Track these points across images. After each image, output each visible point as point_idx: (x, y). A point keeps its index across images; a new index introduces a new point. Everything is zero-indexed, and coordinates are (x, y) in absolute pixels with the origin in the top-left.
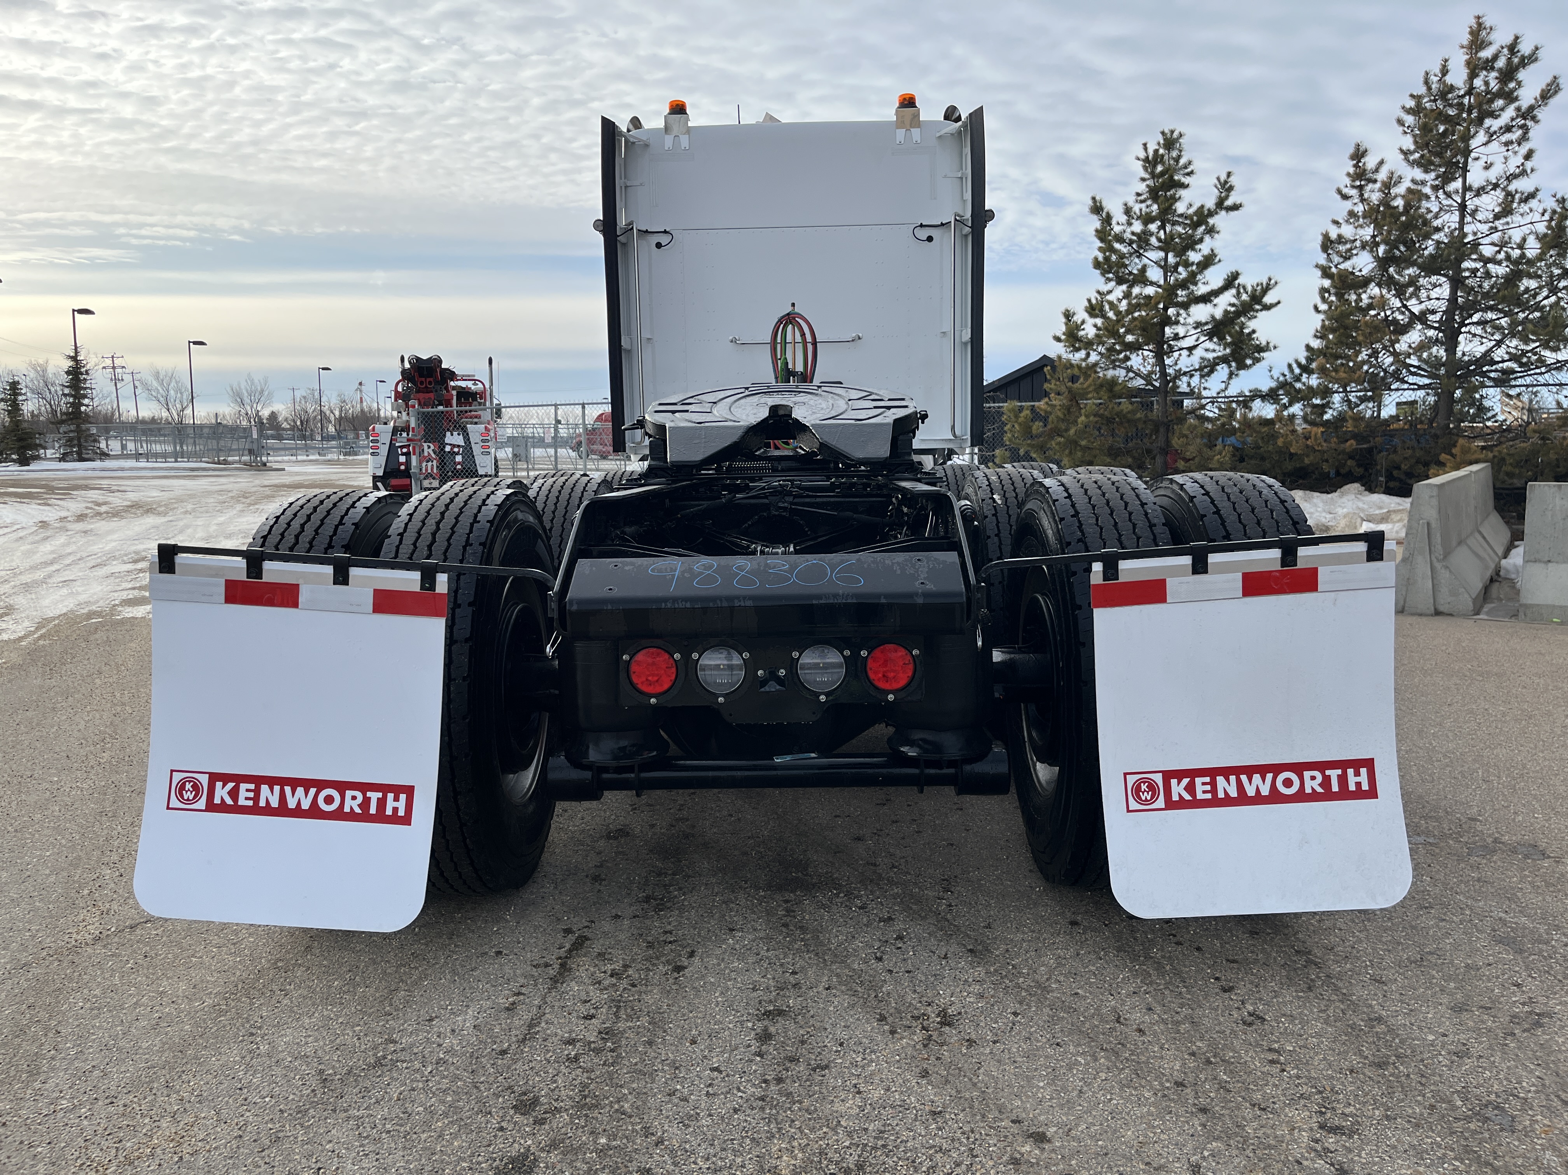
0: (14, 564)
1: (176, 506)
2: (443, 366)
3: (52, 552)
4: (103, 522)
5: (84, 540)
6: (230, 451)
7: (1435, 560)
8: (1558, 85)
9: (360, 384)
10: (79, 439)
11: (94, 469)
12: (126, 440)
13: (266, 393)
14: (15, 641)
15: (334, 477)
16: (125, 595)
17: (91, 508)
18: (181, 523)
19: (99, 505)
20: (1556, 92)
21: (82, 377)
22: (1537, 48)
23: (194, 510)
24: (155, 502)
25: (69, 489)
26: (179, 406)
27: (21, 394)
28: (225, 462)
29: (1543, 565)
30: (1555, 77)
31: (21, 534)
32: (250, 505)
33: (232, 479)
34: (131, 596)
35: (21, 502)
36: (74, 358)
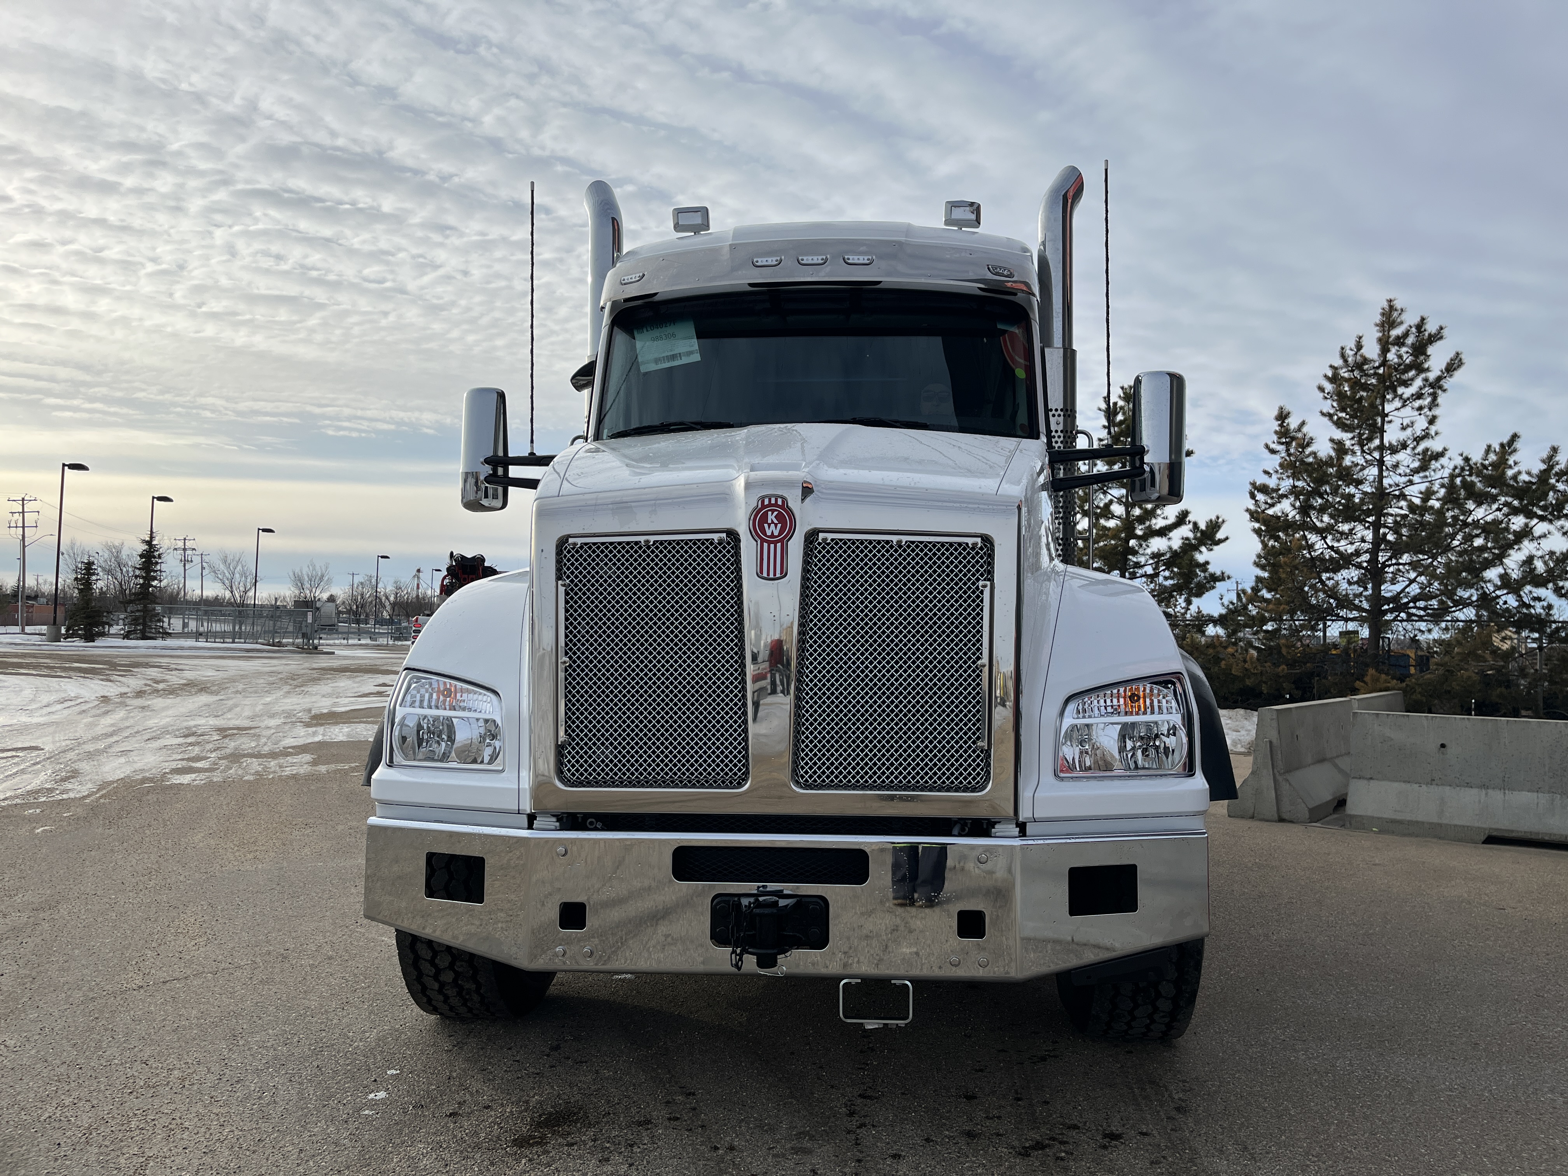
0: (78, 735)
1: (228, 685)
2: (486, 564)
3: (112, 725)
4: (160, 699)
5: (141, 715)
6: (285, 634)
7: (1277, 774)
8: (1461, 359)
9: (419, 571)
10: (144, 618)
11: (155, 648)
12: (188, 618)
13: (326, 579)
14: (80, 799)
15: (378, 662)
16: (174, 765)
17: (150, 685)
18: (230, 703)
19: (157, 682)
20: (1459, 366)
21: (154, 560)
22: (1441, 328)
23: (244, 690)
24: (208, 681)
25: (131, 666)
26: (242, 589)
27: (94, 574)
28: (280, 644)
29: (1365, 782)
30: (1458, 354)
31: (84, 707)
32: (297, 686)
33: (284, 662)
34: (180, 766)
35: (84, 677)
36: (149, 543)
